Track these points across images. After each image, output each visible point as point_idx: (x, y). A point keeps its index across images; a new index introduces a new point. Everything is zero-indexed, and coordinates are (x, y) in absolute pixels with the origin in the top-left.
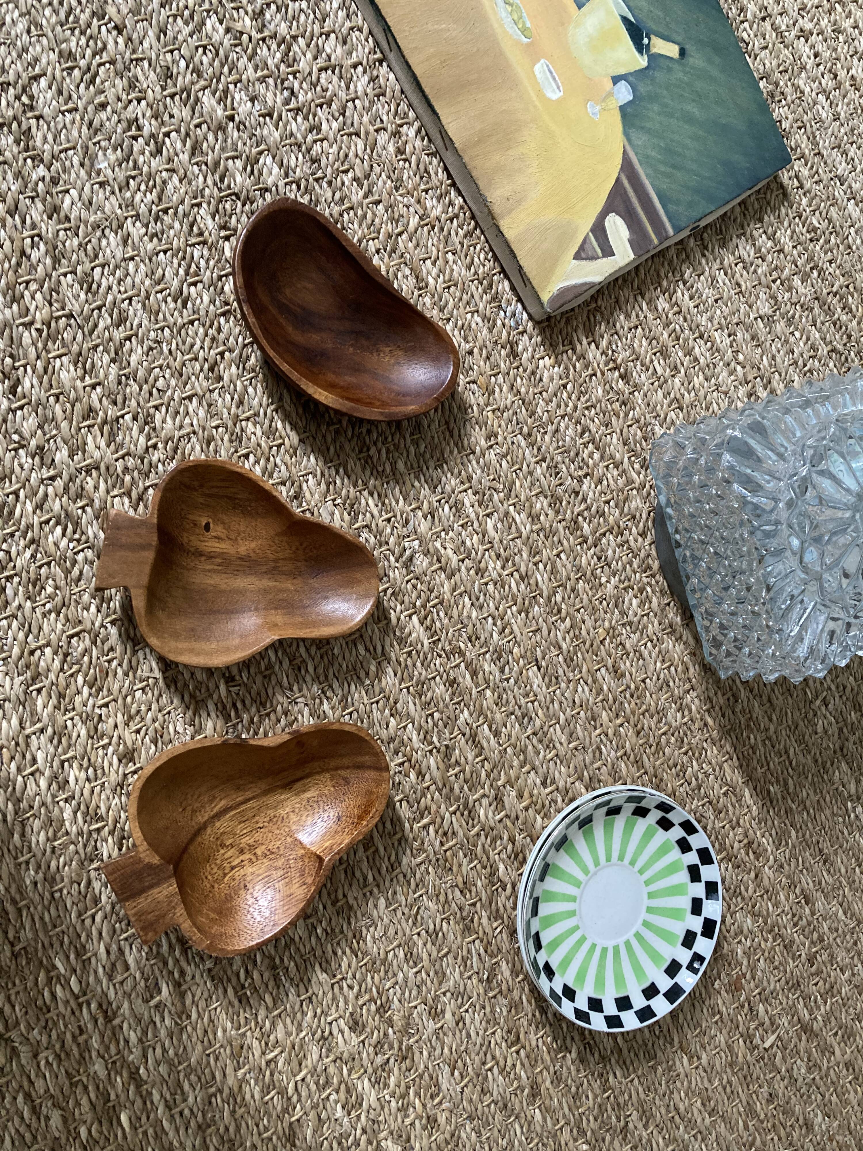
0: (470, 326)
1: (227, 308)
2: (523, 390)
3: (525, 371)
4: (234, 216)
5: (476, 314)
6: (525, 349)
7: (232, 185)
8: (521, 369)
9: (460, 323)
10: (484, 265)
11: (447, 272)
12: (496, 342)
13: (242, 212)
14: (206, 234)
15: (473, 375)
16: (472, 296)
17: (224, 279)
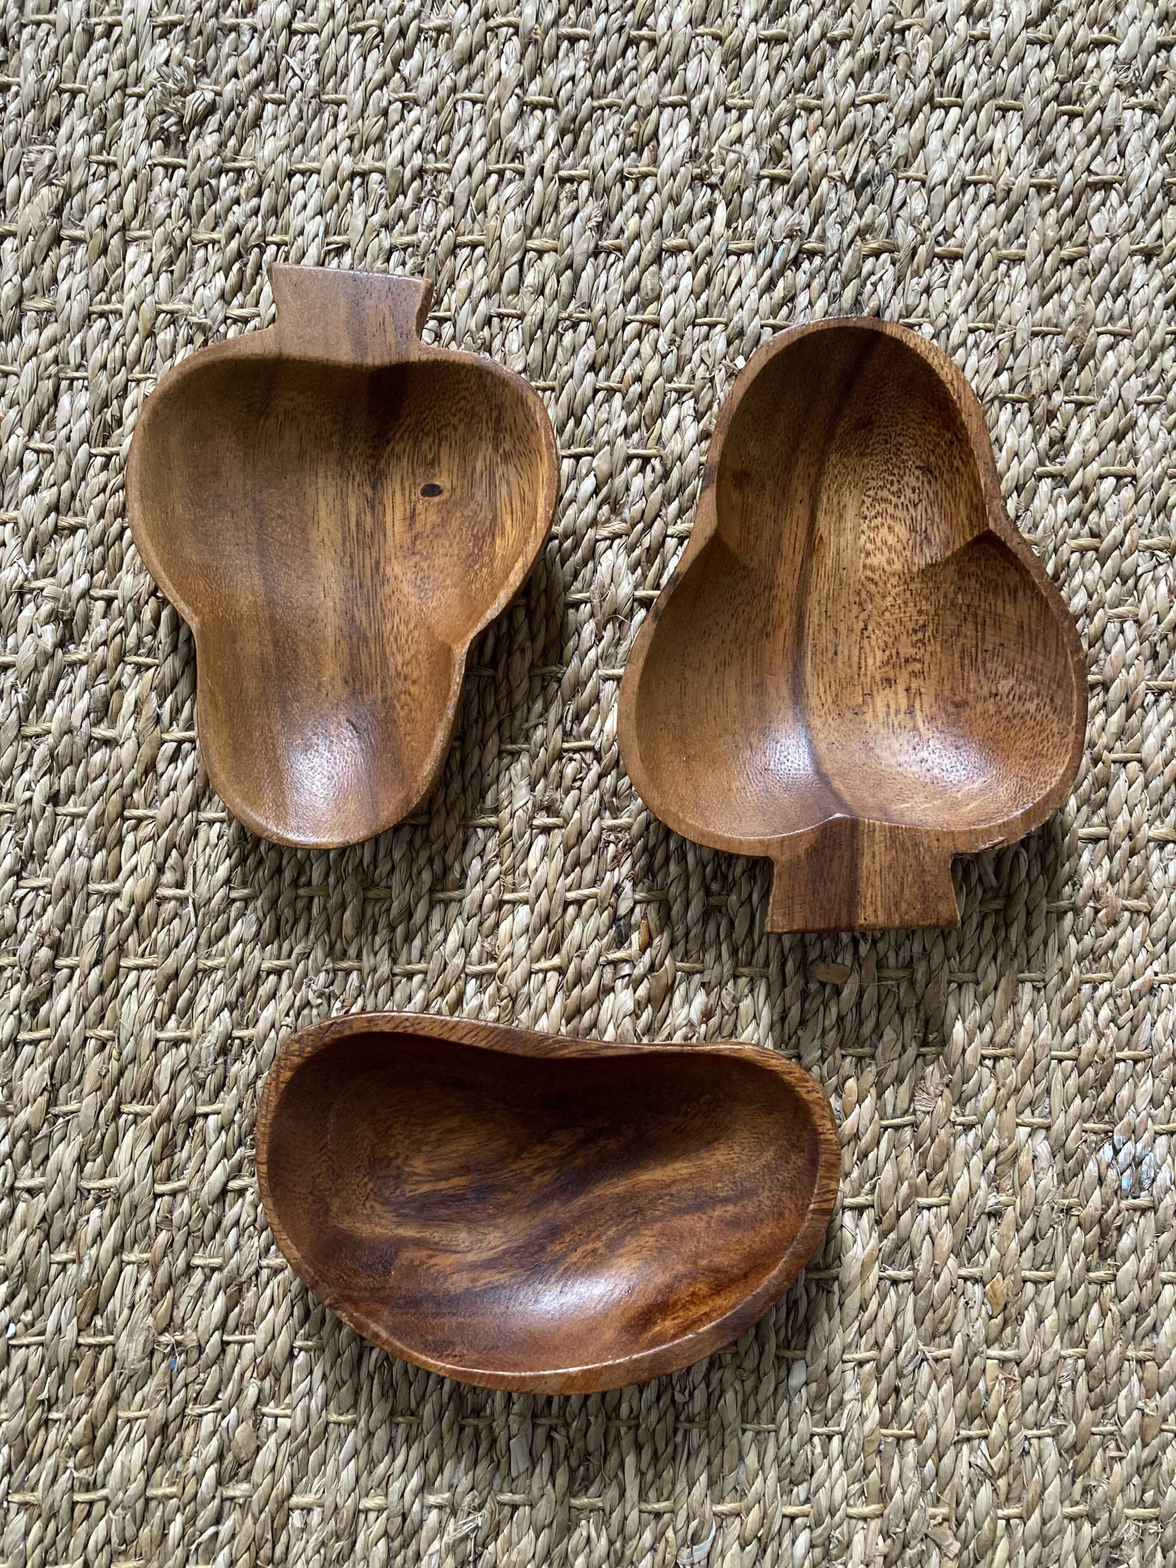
0: (1016, 1155)
1: (491, 966)
2: (1096, 1341)
3: (1119, 1297)
4: (574, 793)
5: (1042, 1133)
6: (1137, 1250)
7: (595, 733)
8: (1109, 1289)
9: (993, 1143)
10: (1101, 1035)
11: (1007, 1024)
12: (1067, 1211)
13: (596, 786)
14: (505, 814)
15: (983, 1266)
16: (1048, 1091)
17: (506, 907)
